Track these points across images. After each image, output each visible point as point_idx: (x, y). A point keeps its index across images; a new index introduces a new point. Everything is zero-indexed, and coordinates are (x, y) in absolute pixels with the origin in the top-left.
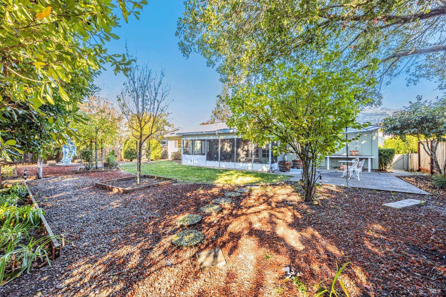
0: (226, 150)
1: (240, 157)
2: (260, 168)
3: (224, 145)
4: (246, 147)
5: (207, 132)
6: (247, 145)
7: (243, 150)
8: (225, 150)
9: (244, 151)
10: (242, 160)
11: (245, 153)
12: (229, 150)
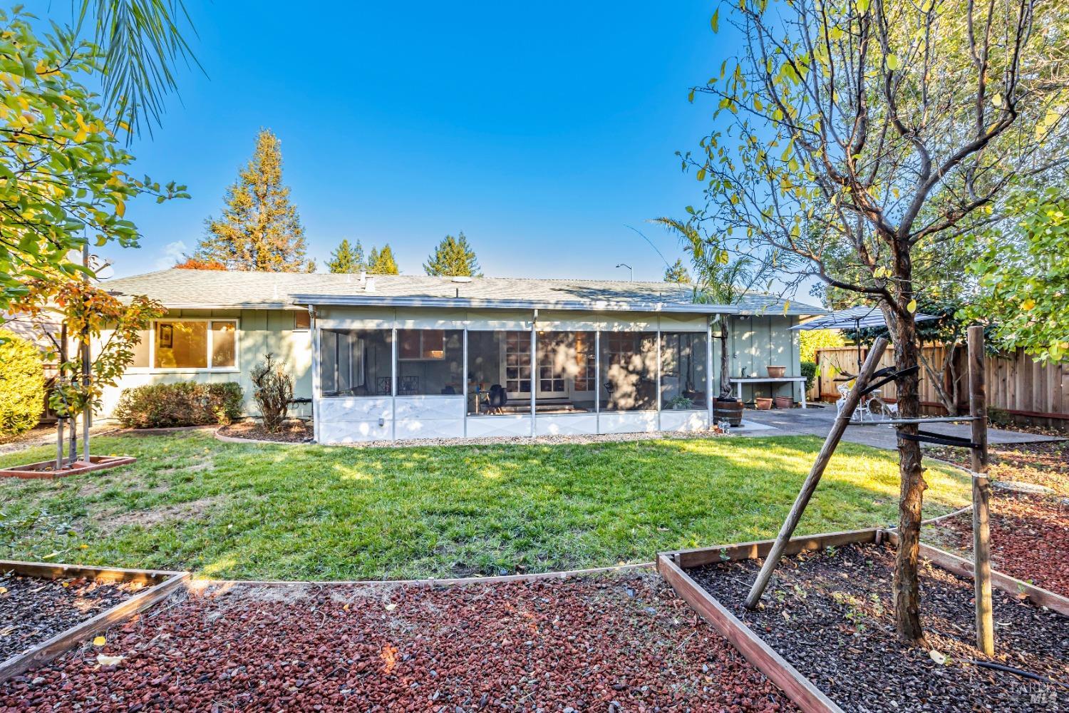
0: (564, 370)
1: (617, 394)
2: (682, 424)
3: (554, 351)
4: (637, 361)
5: (489, 301)
6: (639, 351)
7: (627, 369)
8: (558, 369)
9: (631, 372)
10: (622, 402)
11: (634, 378)
12: (574, 369)
